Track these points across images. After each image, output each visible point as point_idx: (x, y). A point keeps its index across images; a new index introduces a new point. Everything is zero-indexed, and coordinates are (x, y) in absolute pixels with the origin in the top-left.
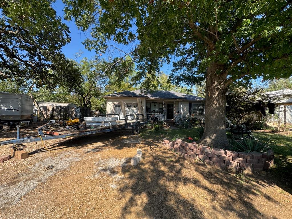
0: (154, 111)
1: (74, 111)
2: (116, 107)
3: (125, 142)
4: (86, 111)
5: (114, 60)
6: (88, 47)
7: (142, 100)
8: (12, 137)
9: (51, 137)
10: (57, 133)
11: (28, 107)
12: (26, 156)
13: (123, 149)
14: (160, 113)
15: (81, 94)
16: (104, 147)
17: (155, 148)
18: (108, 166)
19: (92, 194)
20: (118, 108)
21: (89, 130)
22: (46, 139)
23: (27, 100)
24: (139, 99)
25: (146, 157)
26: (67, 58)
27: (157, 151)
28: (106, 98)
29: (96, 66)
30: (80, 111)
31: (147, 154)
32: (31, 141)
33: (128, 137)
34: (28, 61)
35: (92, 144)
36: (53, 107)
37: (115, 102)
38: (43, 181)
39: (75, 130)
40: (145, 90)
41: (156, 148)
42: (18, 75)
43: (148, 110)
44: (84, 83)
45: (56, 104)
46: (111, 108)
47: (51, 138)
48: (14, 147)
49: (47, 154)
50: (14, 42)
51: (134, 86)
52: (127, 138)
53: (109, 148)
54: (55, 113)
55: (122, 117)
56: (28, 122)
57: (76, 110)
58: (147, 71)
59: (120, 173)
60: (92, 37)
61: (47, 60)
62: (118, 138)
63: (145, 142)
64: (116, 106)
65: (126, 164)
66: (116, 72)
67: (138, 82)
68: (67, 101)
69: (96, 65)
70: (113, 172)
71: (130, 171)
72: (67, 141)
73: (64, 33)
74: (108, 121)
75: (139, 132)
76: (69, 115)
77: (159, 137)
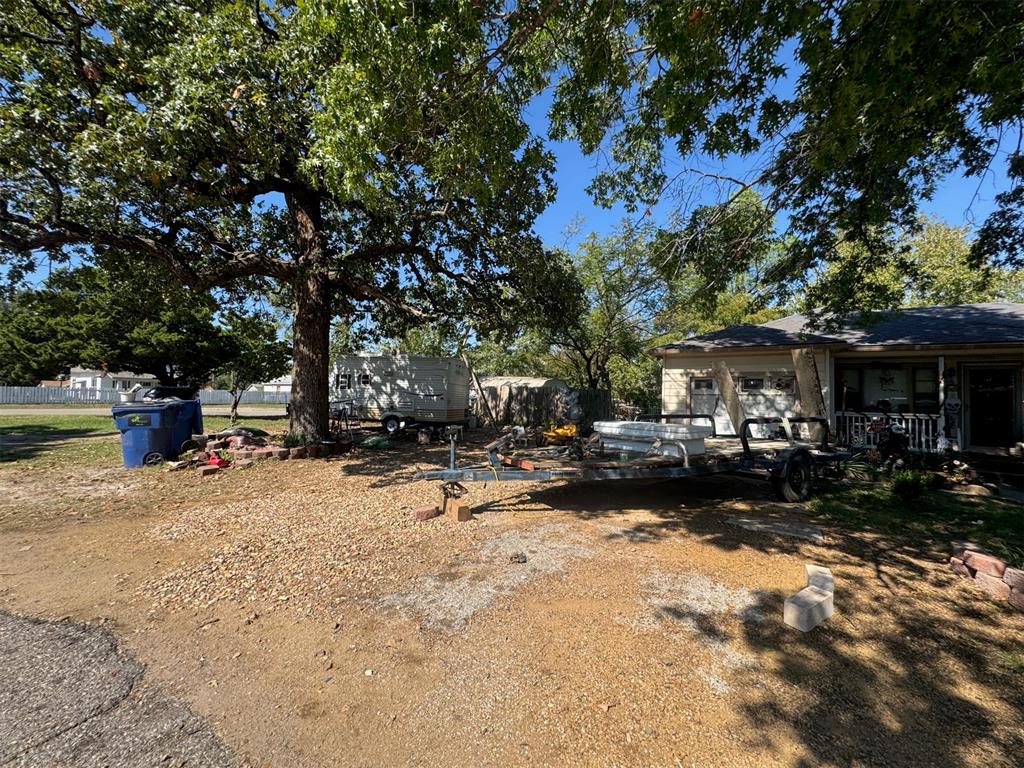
0: (884, 407)
1: (561, 401)
2: (698, 386)
3: (746, 527)
4: (595, 403)
5: (693, 219)
6: (603, 199)
7: (818, 358)
8: (436, 463)
9: (516, 473)
10: (528, 465)
11: (460, 390)
12: (467, 514)
13: (740, 552)
14: (922, 416)
15: (579, 349)
16: (664, 530)
17: (903, 580)
18: (687, 602)
19: (640, 682)
20: (704, 390)
21: (615, 463)
22: (506, 479)
23: (458, 372)
24: (801, 354)
25: (858, 609)
26: (546, 247)
27: (923, 597)
28: (659, 357)
29: (624, 253)
30: (576, 401)
31: (863, 597)
32: (475, 479)
33: (757, 508)
34: (462, 275)
35: (620, 512)
36: (510, 389)
37: (693, 371)
38: (506, 592)
39: (574, 459)
40: (830, 315)
41: (911, 578)
42: (443, 311)
43: (849, 399)
44: (588, 314)
45: (518, 381)
46: (678, 392)
47: (516, 475)
48: (445, 489)
49: (506, 518)
50: (437, 234)
51: (772, 305)
52: (753, 511)
53: (683, 535)
54: (515, 406)
55: (723, 423)
56: (461, 427)
57: (568, 399)
58: (839, 233)
59: (739, 641)
60: (614, 164)
61: (500, 264)
62: (714, 505)
63: (840, 541)
64: (699, 383)
65: (758, 612)
66: (700, 259)
67: (792, 287)
68: (541, 371)
69: (624, 247)
70: (708, 627)
71: (783, 647)
72: (549, 489)
73: (539, 176)
74: (675, 440)
75: (804, 491)
76: (549, 412)
77: (923, 527)
